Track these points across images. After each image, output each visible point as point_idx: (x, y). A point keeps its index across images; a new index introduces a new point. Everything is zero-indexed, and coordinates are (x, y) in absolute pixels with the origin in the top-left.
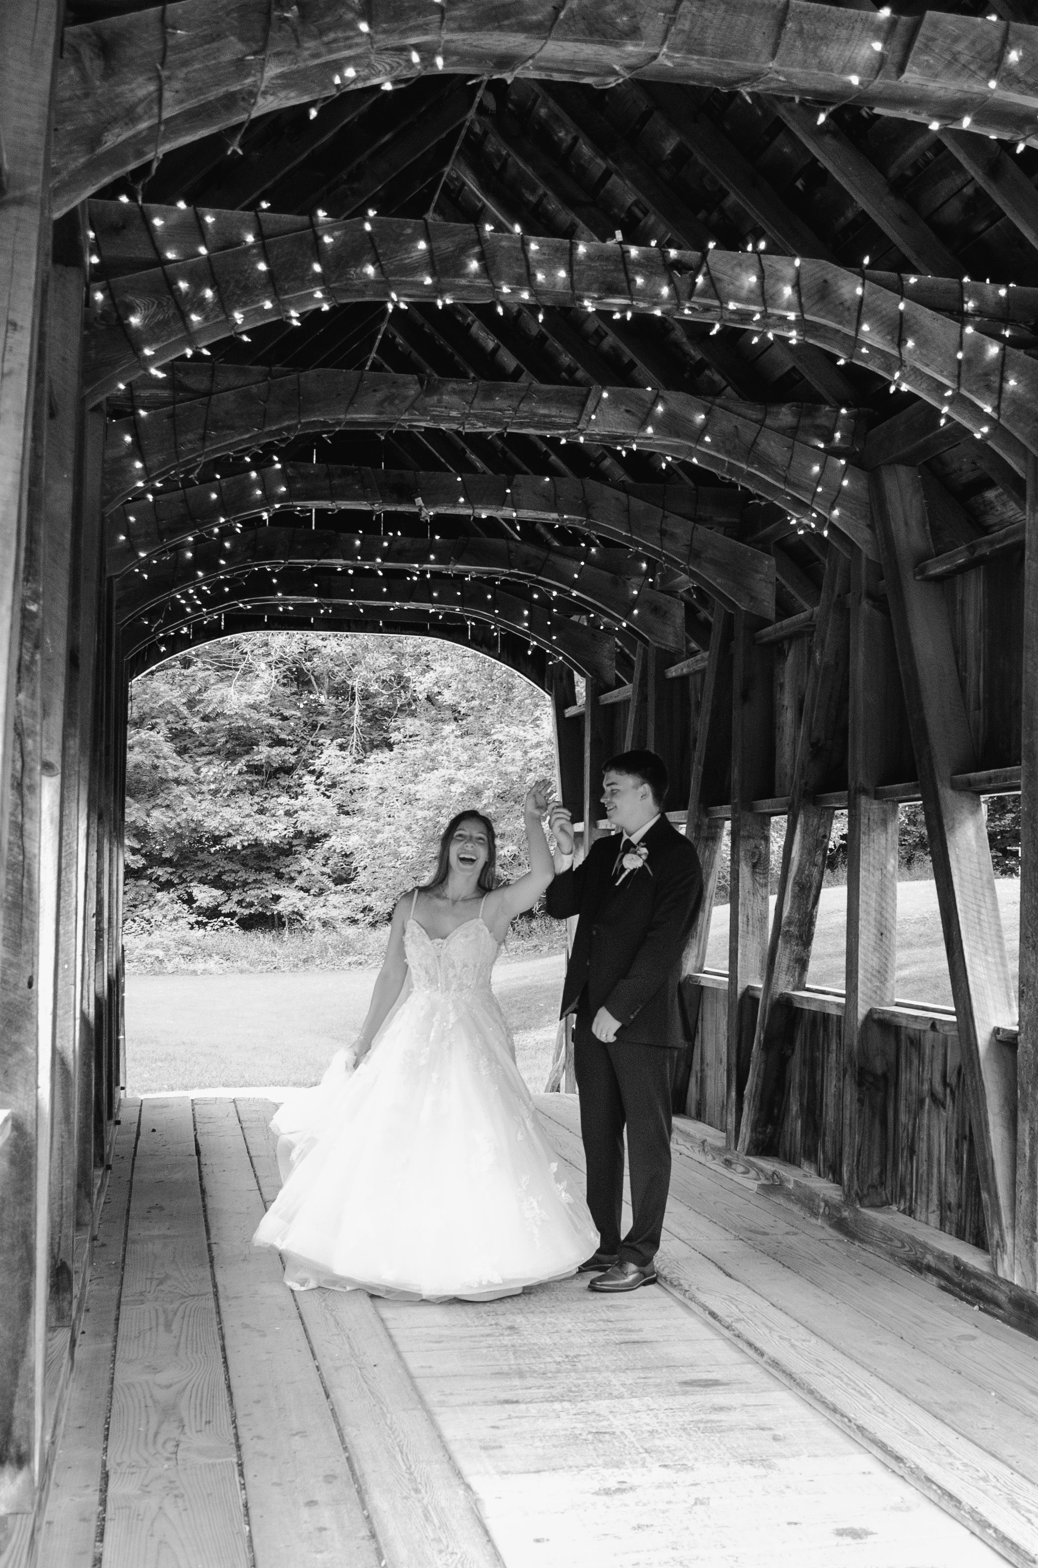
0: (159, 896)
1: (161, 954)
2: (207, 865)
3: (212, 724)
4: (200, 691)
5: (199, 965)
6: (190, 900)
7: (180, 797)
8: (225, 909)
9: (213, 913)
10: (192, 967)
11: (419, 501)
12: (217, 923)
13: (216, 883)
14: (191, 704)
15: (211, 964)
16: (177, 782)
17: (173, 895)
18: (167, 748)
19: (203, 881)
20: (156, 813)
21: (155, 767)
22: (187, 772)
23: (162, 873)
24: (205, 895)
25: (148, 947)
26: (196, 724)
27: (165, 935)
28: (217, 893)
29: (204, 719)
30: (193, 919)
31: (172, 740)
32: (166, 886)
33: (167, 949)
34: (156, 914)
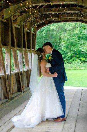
0: (76, 59)
1: (76, 67)
2: (83, 55)
3: (83, 36)
4: (82, 31)
5: (81, 68)
6: (80, 60)
7: (79, 46)
8: (85, 61)
9: (84, 61)
10: (80, 69)
11: (51, 2)
12: (84, 63)
13: (84, 57)
14: (80, 33)
15: (83, 68)
16: (79, 44)
17: (78, 59)
18: (77, 39)
19: (82, 57)
20: (76, 48)
21: (75, 42)
22: (80, 42)
23: (77, 56)
24: (83, 59)
25: (74, 66)
26: (81, 36)
27: (77, 64)
28: (84, 59)
29: (82, 35)
30: (81, 62)
31: (78, 38)
32: (78, 58)
33: (77, 66)
34: (76, 62)
